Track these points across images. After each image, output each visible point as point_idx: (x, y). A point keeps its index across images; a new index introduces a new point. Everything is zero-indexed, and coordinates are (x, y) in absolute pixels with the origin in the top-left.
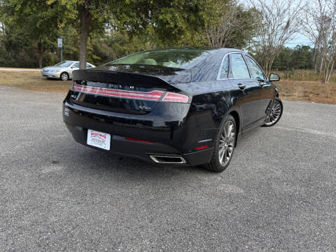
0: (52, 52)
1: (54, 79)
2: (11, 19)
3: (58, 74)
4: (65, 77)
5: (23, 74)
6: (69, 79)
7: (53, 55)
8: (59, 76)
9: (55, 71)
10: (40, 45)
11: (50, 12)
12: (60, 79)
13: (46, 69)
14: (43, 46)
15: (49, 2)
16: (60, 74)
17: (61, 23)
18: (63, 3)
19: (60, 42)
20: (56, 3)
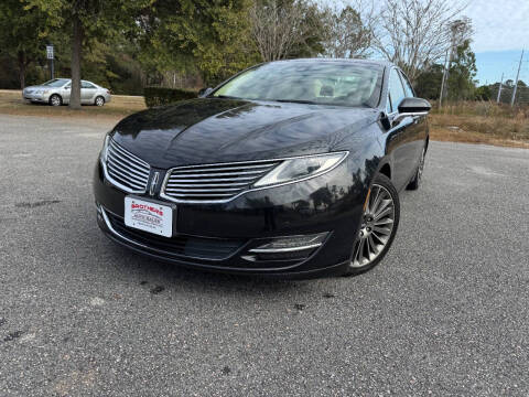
0: (42, 65)
1: (39, 103)
3: (46, 97)
4: (56, 102)
6: (62, 104)
7: (41, 70)
8: (47, 100)
9: (42, 92)
10: (21, 53)
11: (28, 18)
12: (50, 103)
13: (29, 89)
14: (26, 55)
15: (27, 8)
16: (48, 95)
17: (43, 31)
18: (43, 9)
19: (50, 52)
20: (35, 7)
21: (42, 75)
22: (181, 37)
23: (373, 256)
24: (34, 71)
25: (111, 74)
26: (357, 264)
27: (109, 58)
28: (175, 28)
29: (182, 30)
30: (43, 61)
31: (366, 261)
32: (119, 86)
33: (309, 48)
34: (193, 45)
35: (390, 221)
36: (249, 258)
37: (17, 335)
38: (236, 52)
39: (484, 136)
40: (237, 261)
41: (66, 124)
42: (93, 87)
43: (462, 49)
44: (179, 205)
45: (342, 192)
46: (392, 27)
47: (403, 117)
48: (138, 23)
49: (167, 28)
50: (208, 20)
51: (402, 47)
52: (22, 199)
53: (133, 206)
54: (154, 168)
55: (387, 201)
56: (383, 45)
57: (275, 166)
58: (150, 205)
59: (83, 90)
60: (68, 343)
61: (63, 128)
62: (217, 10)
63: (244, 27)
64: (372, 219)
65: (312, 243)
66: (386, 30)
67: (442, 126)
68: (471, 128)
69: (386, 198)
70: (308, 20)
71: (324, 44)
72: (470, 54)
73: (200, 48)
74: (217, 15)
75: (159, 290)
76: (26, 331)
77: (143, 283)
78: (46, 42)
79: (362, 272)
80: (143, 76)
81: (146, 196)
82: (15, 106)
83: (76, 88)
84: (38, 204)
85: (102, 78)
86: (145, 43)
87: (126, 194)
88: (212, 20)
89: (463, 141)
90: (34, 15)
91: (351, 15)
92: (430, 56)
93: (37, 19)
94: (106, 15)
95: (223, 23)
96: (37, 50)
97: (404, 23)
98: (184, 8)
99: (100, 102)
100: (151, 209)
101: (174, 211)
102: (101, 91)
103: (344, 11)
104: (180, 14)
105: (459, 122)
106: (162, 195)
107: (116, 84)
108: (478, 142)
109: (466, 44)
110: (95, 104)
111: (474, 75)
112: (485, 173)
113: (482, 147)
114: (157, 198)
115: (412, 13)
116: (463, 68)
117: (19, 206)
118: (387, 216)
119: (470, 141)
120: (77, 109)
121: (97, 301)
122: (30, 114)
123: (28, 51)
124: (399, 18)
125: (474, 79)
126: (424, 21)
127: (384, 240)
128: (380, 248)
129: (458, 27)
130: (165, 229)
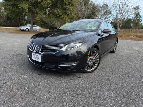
1: (23, 31)
2: (9, 12)
4: (27, 30)
5: (13, 29)
6: (29, 31)
7: (25, 22)
8: (25, 30)
9: (24, 28)
10: (19, 18)
13: (21, 27)
15: (20, 7)
16: (25, 29)
17: (24, 13)
18: (24, 7)
19: (26, 18)
20: (22, 7)
21: (25, 24)
22: (58, 13)
23: (93, 69)
24: (23, 23)
25: (42, 23)
26: (89, 70)
27: (41, 19)
28: (56, 11)
29: (58, 12)
30: (25, 20)
31: (91, 70)
32: (44, 26)
33: (92, 15)
34: (60, 16)
35: (98, 60)
36: (59, 67)
37: (6, 82)
38: (73, 17)
39: (140, 39)
40: (56, 68)
41: (28, 36)
42: (36, 26)
43: (137, 14)
44: (43, 55)
45: (85, 52)
46: (115, 9)
47: (104, 34)
48: (47, 10)
49: (54, 11)
50: (65, 9)
51: (118, 14)
52: (14, 54)
53: (33, 55)
54: (38, 46)
55: (97, 55)
56: (113, 14)
57: (65, 46)
58: (37, 54)
59: (34, 27)
60: (17, 85)
61: (28, 37)
62: (67, 6)
63: (74, 10)
64: (93, 59)
65: (74, 64)
66: (114, 10)
67: (129, 36)
68: (137, 36)
69: (97, 54)
70: (93, 8)
71: (97, 14)
72: (140, 16)
73: (62, 16)
74: (67, 8)
75: (40, 74)
76: (8, 82)
77: (36, 73)
78: (25, 15)
79: (90, 72)
80: (50, 24)
81: (36, 52)
82: (17, 31)
83: (32, 27)
84: (17, 55)
85: (39, 24)
86: (49, 15)
87: (32, 52)
88: (66, 9)
89: (134, 40)
90: (21, 9)
91: (105, 6)
92: (126, 17)
93: (22, 10)
94: (39, 9)
95: (69, 10)
96: (23, 17)
97: (119, 8)
98: (58, 6)
99: (38, 30)
100: (37, 55)
101: (42, 56)
102: (38, 27)
103: (103, 5)
104: (57, 8)
105: (133, 35)
106: (40, 52)
107: (43, 25)
108: (138, 40)
109: (139, 13)
110: (37, 31)
111: (141, 22)
112: (136, 49)
113: (139, 42)
114: (38, 53)
115: (121, 5)
116: (137, 20)
117: (13, 55)
118: (97, 59)
119: (136, 40)
120: (32, 32)
121: (25, 76)
122: (20, 33)
123: (21, 18)
124: (117, 7)
125: (141, 23)
126: (124, 7)
127: (97, 65)
128: (95, 67)
129: (136, 8)
130: (40, 60)
